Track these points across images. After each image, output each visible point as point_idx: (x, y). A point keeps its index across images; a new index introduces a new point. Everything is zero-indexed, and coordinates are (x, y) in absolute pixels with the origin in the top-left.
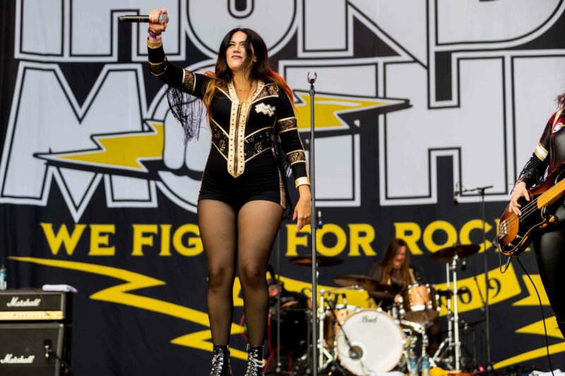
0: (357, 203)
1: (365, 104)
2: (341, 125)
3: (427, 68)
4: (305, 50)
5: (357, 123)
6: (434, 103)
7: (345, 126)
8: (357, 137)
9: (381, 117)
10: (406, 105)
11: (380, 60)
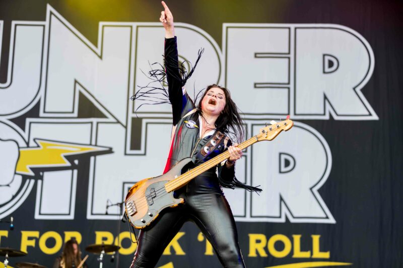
0: (72, 217)
1: (83, 149)
2: (65, 163)
3: (126, 127)
4: (44, 112)
5: (76, 162)
6: (129, 151)
7: (68, 164)
8: (76, 172)
9: (92, 159)
10: (110, 151)
11: (95, 120)
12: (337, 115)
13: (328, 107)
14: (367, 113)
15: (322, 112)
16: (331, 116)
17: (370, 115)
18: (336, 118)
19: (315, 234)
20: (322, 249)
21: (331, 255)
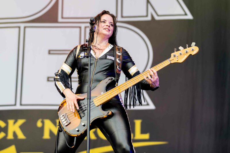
12: (158, 15)
13: (150, 10)
14: (183, 13)
15: (145, 14)
16: (152, 17)
17: (186, 14)
18: (157, 18)
19: (138, 118)
20: (143, 132)
21: (150, 136)
